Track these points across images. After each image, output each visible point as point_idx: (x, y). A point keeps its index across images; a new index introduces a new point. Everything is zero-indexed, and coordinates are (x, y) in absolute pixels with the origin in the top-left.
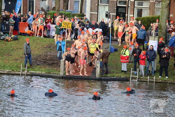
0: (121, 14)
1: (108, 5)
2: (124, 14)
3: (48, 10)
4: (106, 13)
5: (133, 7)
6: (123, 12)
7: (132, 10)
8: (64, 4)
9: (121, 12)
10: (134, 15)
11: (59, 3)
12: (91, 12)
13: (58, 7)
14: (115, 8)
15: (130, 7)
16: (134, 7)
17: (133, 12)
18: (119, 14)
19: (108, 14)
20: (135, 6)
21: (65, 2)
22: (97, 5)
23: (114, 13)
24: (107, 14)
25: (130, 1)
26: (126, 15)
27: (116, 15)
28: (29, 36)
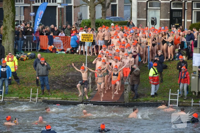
0: (177, 19)
1: (159, 8)
2: (180, 19)
3: (80, 19)
4: (152, 19)
5: (190, 10)
6: (178, 16)
7: (190, 14)
8: (103, 10)
9: (176, 16)
10: (192, 19)
11: (95, 9)
12: (138, 18)
13: (94, 14)
14: (168, 12)
15: (186, 10)
16: (192, 10)
17: (191, 16)
18: (174, 19)
19: (154, 20)
20: (194, 9)
21: (104, 8)
22: (145, 9)
23: (168, 18)
24: (153, 20)
25: (187, 3)
26: (183, 20)
27: (170, 21)
28: (52, 52)
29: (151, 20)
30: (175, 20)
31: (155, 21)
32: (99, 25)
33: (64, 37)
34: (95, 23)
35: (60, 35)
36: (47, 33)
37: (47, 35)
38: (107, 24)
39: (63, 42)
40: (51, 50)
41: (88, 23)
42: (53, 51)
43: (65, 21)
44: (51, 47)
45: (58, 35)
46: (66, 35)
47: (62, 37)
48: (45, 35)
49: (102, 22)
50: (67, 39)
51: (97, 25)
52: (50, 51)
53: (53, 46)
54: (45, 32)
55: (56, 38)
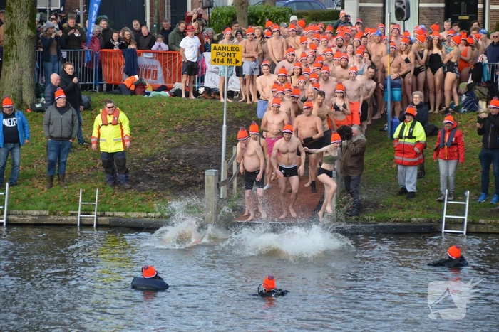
0: (463, 3)
2: (472, 3)
3: (208, 4)
4: (397, 4)
12: (361, 1)
18: (456, 3)
19: (404, 7)
23: (439, 2)
24: (401, 6)
26: (480, 6)
27: (446, 8)
28: (133, 93)
29: (396, 7)
30: (460, 5)
31: (405, 10)
32: (259, 22)
33: (165, 54)
34: (246, 17)
35: (154, 48)
37: (121, 47)
38: (278, 18)
39: (164, 66)
40: (133, 88)
41: (229, 16)
42: (137, 90)
43: (168, 11)
44: (133, 79)
45: (149, 47)
46: (173, 47)
47: (160, 54)
48: (116, 48)
49: (267, 13)
50: (175, 60)
51: (251, 20)
52: (129, 89)
53: (136, 76)
54: (119, 40)
55: (145, 55)
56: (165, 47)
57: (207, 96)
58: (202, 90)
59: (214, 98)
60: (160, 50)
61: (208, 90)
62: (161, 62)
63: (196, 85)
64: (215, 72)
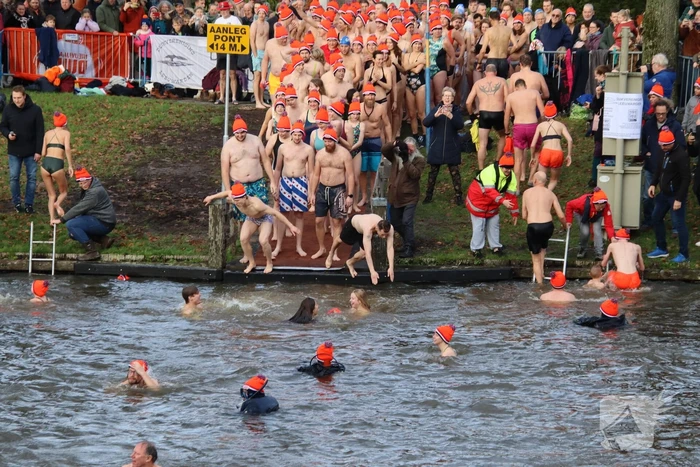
28: (59, 90)
33: (95, 35)
36: (31, 19)
37: (31, 24)
39: (94, 53)
42: (62, 86)
44: (57, 71)
46: (105, 26)
47: (88, 35)
48: (25, 27)
50: (109, 43)
52: (52, 84)
53: (61, 67)
54: (26, 15)
55: (68, 37)
56: (95, 26)
57: (158, 95)
58: (149, 87)
59: (169, 97)
60: (87, 30)
61: (159, 87)
62: (90, 48)
63: (139, 80)
64: (166, 62)
